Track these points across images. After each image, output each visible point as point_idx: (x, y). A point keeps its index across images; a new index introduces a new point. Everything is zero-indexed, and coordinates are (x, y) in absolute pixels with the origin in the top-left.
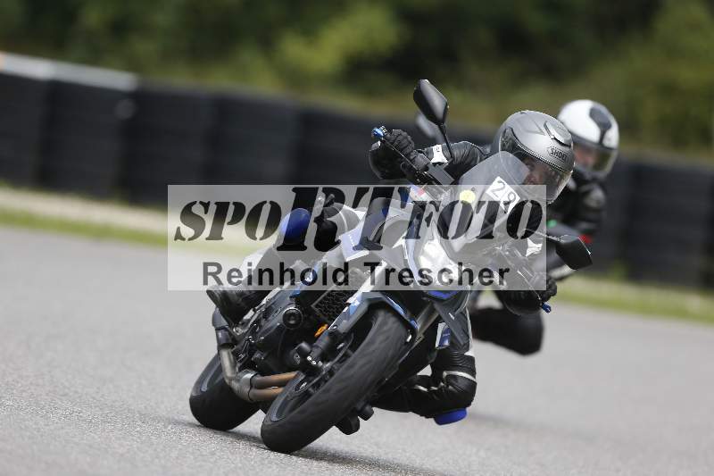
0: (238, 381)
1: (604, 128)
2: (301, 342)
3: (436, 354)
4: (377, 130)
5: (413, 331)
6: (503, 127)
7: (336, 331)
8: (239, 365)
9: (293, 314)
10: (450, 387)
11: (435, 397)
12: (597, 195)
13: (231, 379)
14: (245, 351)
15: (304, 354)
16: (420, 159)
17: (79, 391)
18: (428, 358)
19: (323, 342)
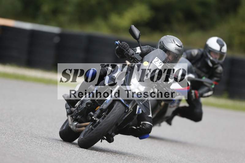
0: (72, 125)
1: (222, 46)
2: (90, 112)
3: (137, 116)
4: (116, 42)
5: (128, 108)
6: (160, 41)
7: (102, 108)
8: (73, 120)
9: (89, 103)
10: (143, 127)
11: (139, 131)
12: (220, 68)
13: (70, 125)
14: (75, 116)
15: (92, 116)
16: (131, 51)
17: (41, 136)
18: (134, 117)
19: (98, 112)
